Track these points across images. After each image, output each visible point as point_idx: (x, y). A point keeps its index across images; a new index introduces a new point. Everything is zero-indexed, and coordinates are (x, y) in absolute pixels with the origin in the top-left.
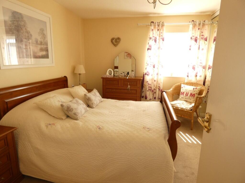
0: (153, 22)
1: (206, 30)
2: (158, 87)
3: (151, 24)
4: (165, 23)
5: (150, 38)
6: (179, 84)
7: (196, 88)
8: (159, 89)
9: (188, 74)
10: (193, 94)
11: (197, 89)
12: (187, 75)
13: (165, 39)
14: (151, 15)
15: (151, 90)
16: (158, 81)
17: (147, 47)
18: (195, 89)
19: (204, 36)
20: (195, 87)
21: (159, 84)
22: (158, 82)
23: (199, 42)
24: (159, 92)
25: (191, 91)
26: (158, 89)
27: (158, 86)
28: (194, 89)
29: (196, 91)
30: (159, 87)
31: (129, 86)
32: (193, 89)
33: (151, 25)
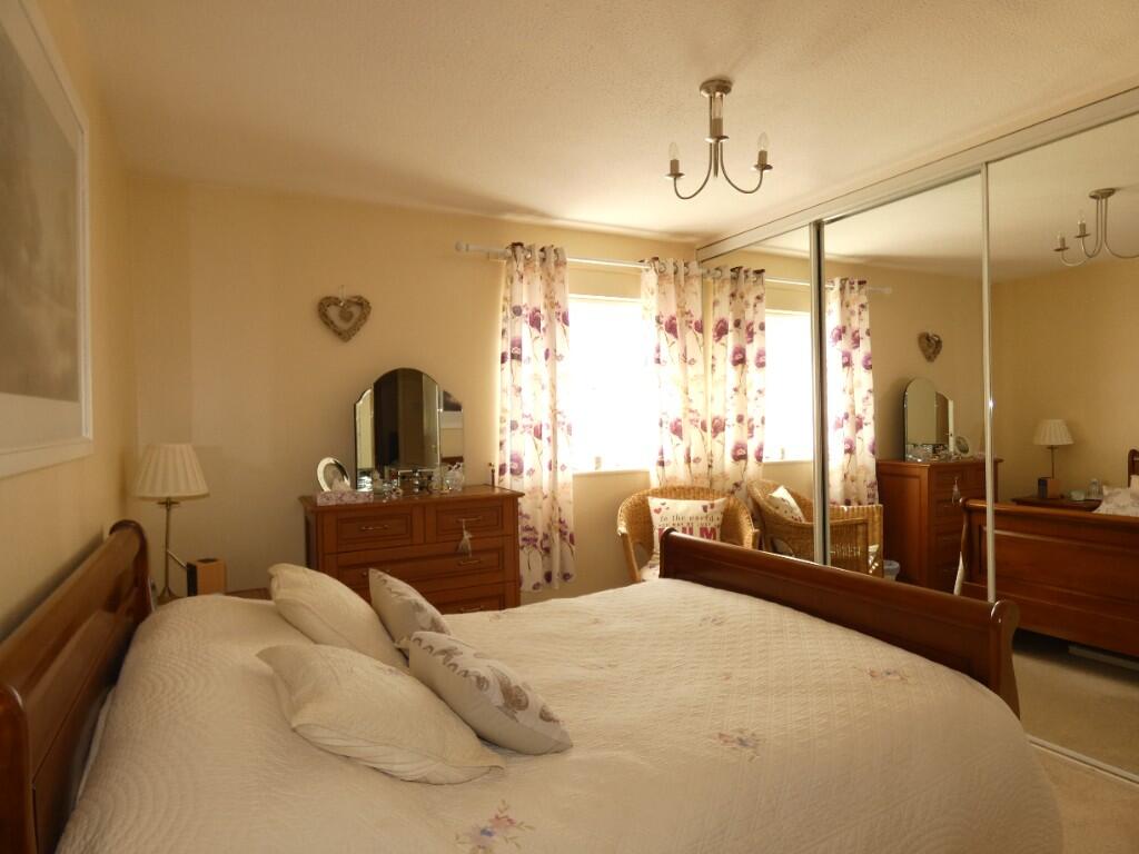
0: (521, 244)
1: (696, 293)
2: (557, 525)
3: (514, 251)
4: (567, 255)
5: (517, 311)
6: (635, 497)
7: (712, 506)
8: (562, 534)
9: (662, 453)
10: (709, 528)
11: (715, 509)
12: (658, 458)
13: (571, 319)
14: (508, 217)
15: (536, 540)
16: (559, 498)
17: (502, 346)
18: (709, 510)
19: (692, 316)
20: (706, 503)
21: (560, 510)
22: (554, 499)
23: (684, 338)
24: (561, 543)
25: (697, 518)
26: (558, 535)
27: (557, 519)
28: (705, 509)
29: (715, 517)
30: (560, 522)
31: (467, 536)
32: (701, 509)
33: (515, 256)
